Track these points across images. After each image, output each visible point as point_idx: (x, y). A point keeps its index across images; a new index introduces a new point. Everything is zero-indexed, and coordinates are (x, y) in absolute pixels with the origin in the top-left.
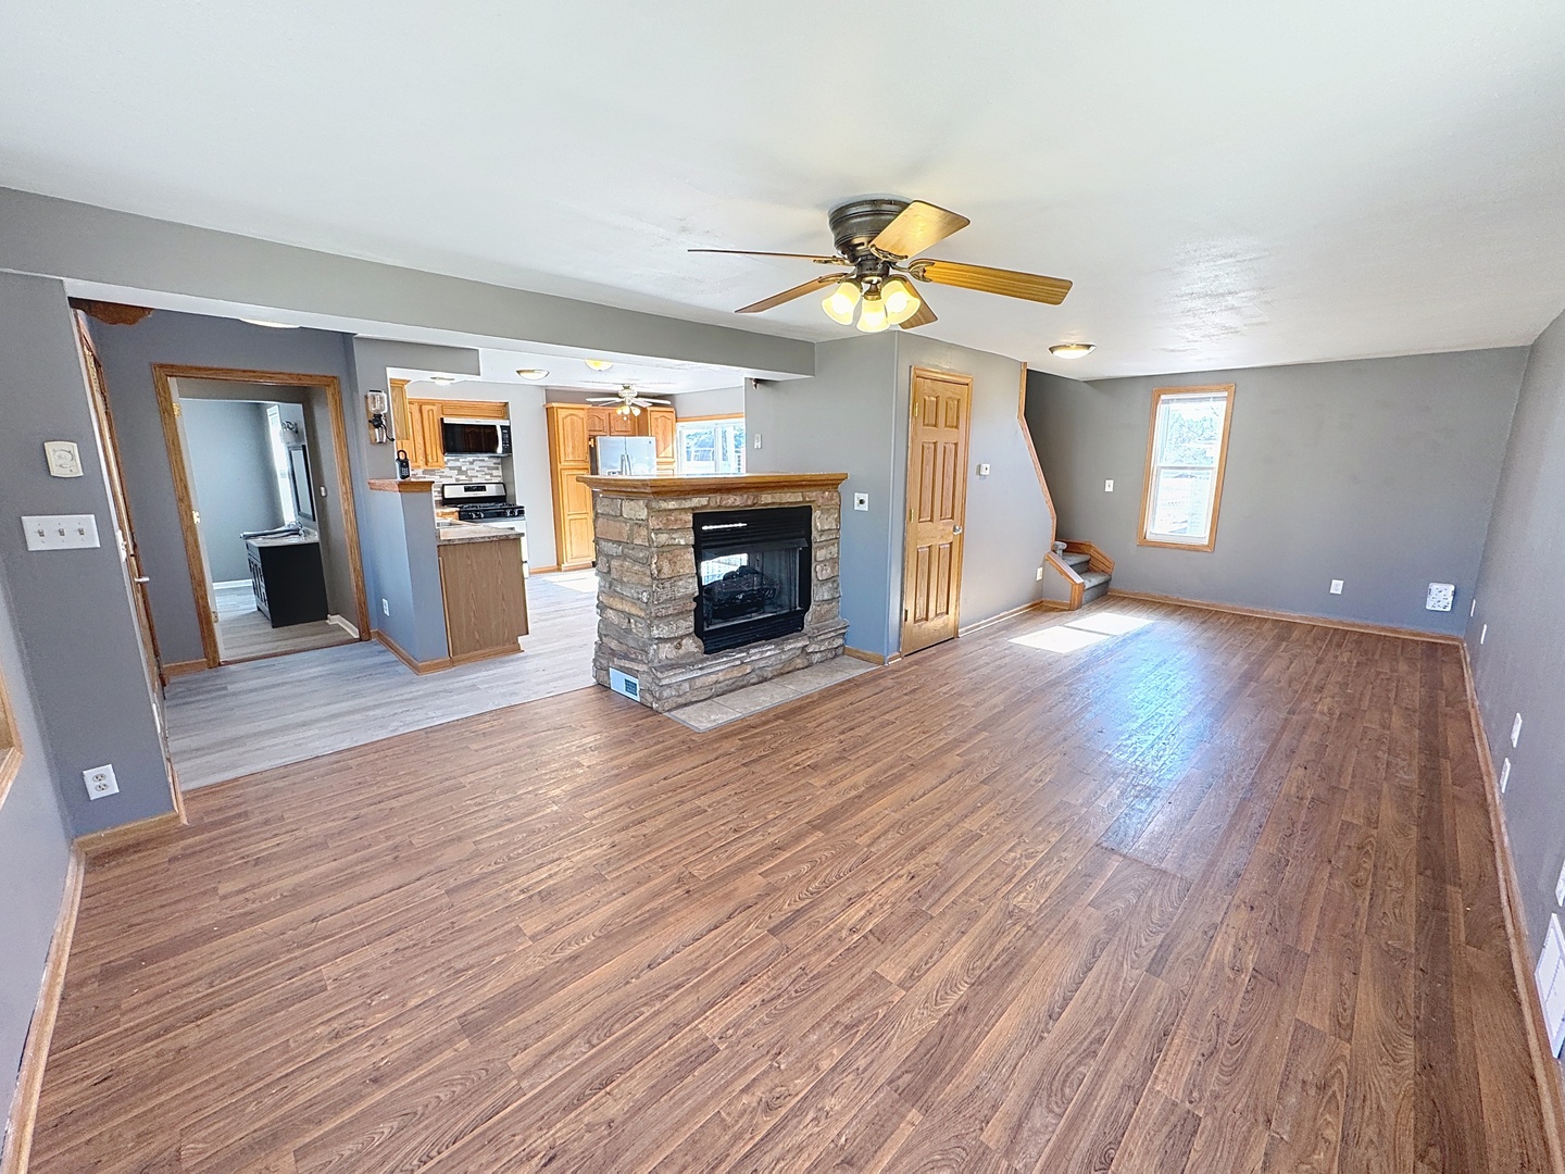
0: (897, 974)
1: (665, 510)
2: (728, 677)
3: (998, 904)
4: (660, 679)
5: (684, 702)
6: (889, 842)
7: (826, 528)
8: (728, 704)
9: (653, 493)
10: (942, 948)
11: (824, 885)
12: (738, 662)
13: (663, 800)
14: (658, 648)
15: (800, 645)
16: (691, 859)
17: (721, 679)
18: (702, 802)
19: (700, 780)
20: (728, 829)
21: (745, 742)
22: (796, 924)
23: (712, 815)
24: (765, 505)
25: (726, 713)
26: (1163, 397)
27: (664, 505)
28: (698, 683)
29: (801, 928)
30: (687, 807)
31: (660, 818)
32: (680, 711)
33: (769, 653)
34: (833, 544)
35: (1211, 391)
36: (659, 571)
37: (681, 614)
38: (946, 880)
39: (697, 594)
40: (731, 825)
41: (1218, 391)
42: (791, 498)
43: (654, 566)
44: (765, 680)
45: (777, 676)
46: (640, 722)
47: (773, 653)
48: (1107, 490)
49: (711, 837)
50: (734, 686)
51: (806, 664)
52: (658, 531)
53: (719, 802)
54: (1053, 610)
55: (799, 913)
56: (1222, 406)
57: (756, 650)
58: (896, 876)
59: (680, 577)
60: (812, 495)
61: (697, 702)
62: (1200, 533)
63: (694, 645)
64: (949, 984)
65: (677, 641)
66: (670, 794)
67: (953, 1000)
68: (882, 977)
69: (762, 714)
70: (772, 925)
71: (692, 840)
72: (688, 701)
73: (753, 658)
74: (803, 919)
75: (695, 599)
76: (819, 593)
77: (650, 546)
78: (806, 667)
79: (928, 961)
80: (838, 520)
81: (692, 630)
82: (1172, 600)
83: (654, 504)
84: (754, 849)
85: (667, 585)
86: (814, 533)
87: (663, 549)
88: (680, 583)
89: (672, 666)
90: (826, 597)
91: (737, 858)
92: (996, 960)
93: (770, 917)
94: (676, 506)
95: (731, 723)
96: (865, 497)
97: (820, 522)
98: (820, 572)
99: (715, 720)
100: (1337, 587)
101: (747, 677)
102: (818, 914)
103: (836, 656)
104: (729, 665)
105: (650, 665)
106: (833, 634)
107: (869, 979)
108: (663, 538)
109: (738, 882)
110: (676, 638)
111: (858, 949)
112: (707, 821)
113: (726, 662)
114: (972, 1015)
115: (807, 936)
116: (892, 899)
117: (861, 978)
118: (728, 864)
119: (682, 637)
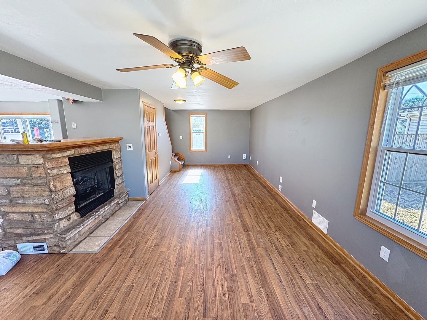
0: (247, 299)
1: (56, 158)
2: (94, 224)
3: (244, 260)
4: (64, 238)
5: (77, 243)
6: (204, 258)
7: (118, 157)
8: (99, 235)
9: (46, 151)
10: (247, 282)
11: (202, 285)
12: (97, 216)
13: (108, 293)
14: (59, 224)
15: (116, 202)
16: (148, 311)
17: (91, 226)
18: (128, 283)
19: (117, 274)
20: (150, 288)
21: (122, 247)
22: (208, 307)
23: (138, 286)
24: (96, 151)
25: (102, 239)
26: (191, 115)
27: (54, 156)
28: (82, 232)
29: (211, 307)
30: (123, 290)
31: (115, 303)
32: (76, 248)
33: (107, 209)
34: (120, 163)
35: (202, 114)
36: (55, 188)
37: (69, 205)
38: (227, 261)
39: (75, 193)
40: (149, 285)
41: (203, 114)
42: (105, 147)
43: (51, 186)
44: (107, 219)
45: (111, 216)
46: (58, 263)
47: (108, 208)
48: (181, 138)
49: (146, 296)
50: (96, 227)
51: (119, 208)
52: (51, 169)
53: (135, 279)
54: (176, 172)
55: (205, 301)
56: (204, 118)
57: (102, 209)
58: (216, 268)
59: (66, 188)
60: (112, 146)
61: (83, 240)
62: (202, 148)
63: (76, 216)
64: (259, 291)
65: (68, 218)
66: (109, 289)
67: (263, 295)
68: (245, 303)
69: (118, 233)
70: (202, 314)
71: (140, 303)
72: (79, 241)
73: (102, 213)
74: (208, 303)
75: (74, 196)
76: (118, 181)
77: (47, 177)
78: (119, 209)
79: (248, 288)
80: (120, 154)
81: (74, 210)
82: (199, 165)
83: (48, 156)
84: (167, 288)
85: (60, 193)
86: (113, 160)
87: (55, 177)
88: (67, 190)
89: (69, 229)
90: (120, 182)
91: (165, 297)
92: (259, 276)
93: (198, 311)
94: (61, 156)
95: (109, 243)
96: (131, 145)
97: (115, 155)
98: (118, 173)
99: (99, 245)
100: (229, 157)
101: (100, 221)
102: (210, 297)
103: (127, 202)
104: (94, 219)
105: (55, 233)
106: (125, 194)
107: (243, 307)
108: (55, 172)
109: (175, 307)
110: (68, 216)
111: (231, 300)
112: (138, 290)
113: (92, 218)
114: (271, 296)
115: (215, 308)
116: (222, 276)
117: (241, 309)
118: (164, 303)
119: (70, 215)
